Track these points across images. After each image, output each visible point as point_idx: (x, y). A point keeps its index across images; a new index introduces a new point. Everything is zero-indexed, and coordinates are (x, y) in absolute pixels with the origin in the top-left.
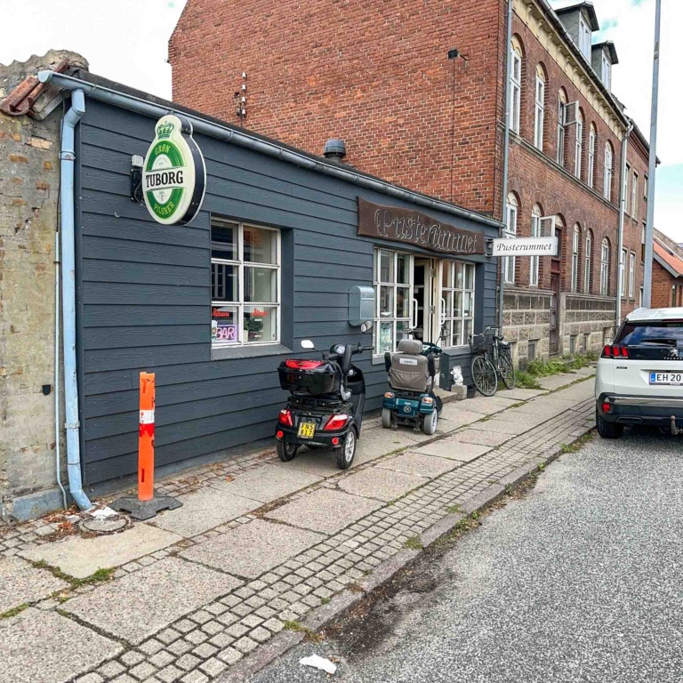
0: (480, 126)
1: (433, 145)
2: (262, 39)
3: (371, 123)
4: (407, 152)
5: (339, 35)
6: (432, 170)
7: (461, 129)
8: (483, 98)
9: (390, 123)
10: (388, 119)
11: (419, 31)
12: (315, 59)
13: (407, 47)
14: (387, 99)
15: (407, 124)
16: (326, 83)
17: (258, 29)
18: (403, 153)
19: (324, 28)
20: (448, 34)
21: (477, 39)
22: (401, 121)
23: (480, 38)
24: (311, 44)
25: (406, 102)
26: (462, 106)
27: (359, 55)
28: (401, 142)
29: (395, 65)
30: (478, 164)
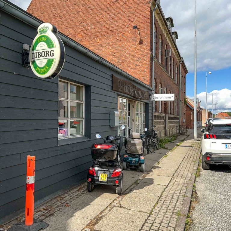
0: (144, 54)
1: (127, 60)
2: (60, 19)
3: (103, 52)
4: (117, 63)
5: (90, 19)
6: (127, 69)
7: (137, 55)
8: (145, 44)
9: (110, 52)
10: (110, 51)
11: (121, 19)
12: (81, 28)
13: (117, 25)
14: (109, 43)
15: (117, 52)
16: (86, 37)
17: (58, 16)
18: (116, 63)
19: (84, 16)
20: (132, 21)
21: (143, 23)
22: (115, 52)
23: (144, 23)
24: (79, 22)
25: (116, 45)
26: (138, 47)
27: (99, 27)
28: (115, 59)
29: (112, 31)
30: (144, 68)
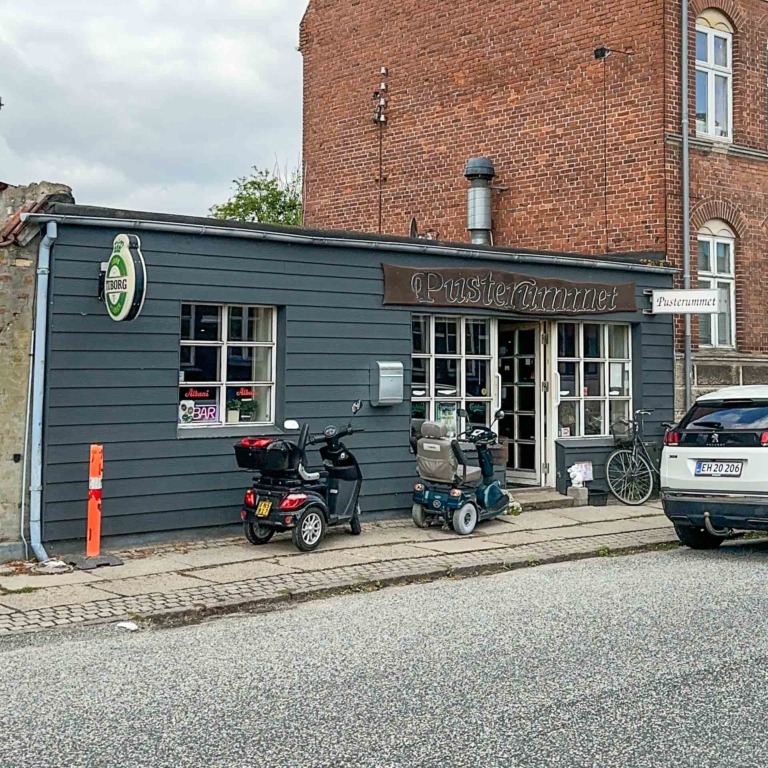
0: (647, 139)
1: (596, 162)
2: (405, 23)
3: (527, 133)
4: (567, 171)
5: (490, 19)
6: (596, 195)
7: (626, 143)
8: (650, 103)
9: (547, 133)
10: (545, 129)
11: (578, 15)
12: (463, 50)
13: (565, 37)
14: (544, 102)
15: (566, 135)
16: (476, 81)
17: (400, 10)
18: (563, 172)
19: (473, 10)
20: (610, 20)
21: (641, 27)
22: (560, 131)
23: (644, 26)
24: (460, 31)
25: (564, 107)
26: (627, 113)
27: (513, 45)
28: (560, 159)
29: (552, 60)
30: (647, 188)
